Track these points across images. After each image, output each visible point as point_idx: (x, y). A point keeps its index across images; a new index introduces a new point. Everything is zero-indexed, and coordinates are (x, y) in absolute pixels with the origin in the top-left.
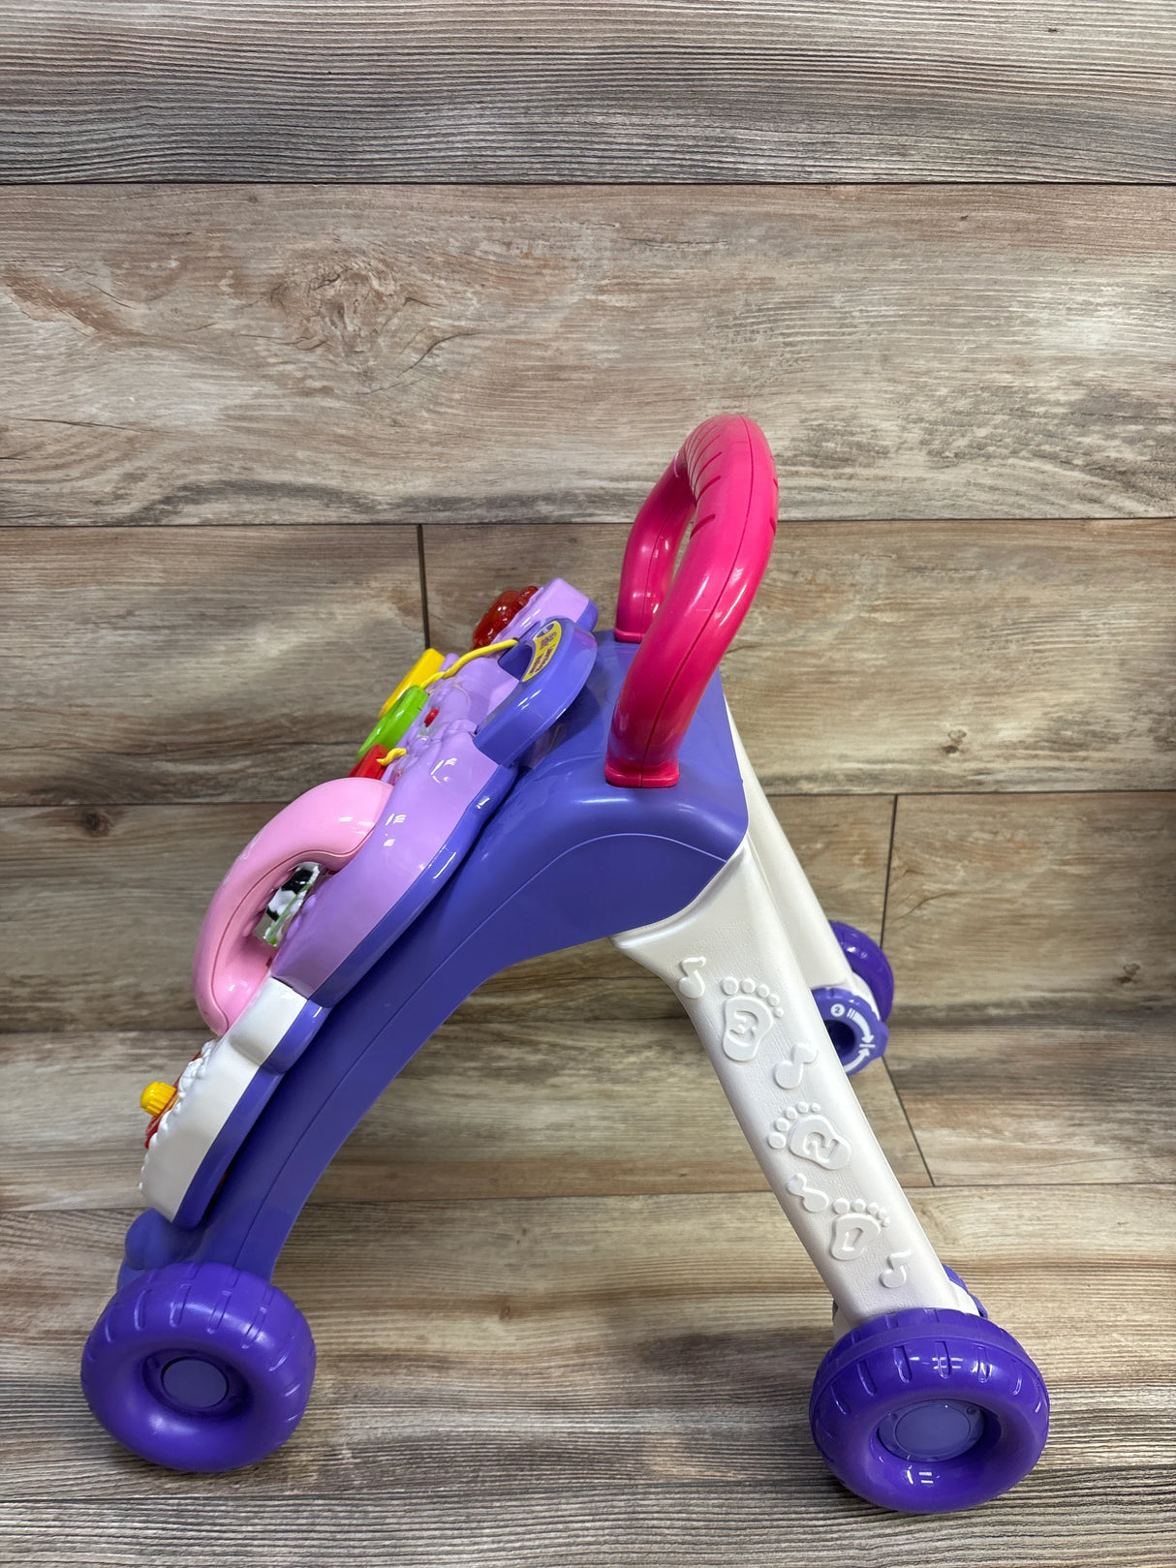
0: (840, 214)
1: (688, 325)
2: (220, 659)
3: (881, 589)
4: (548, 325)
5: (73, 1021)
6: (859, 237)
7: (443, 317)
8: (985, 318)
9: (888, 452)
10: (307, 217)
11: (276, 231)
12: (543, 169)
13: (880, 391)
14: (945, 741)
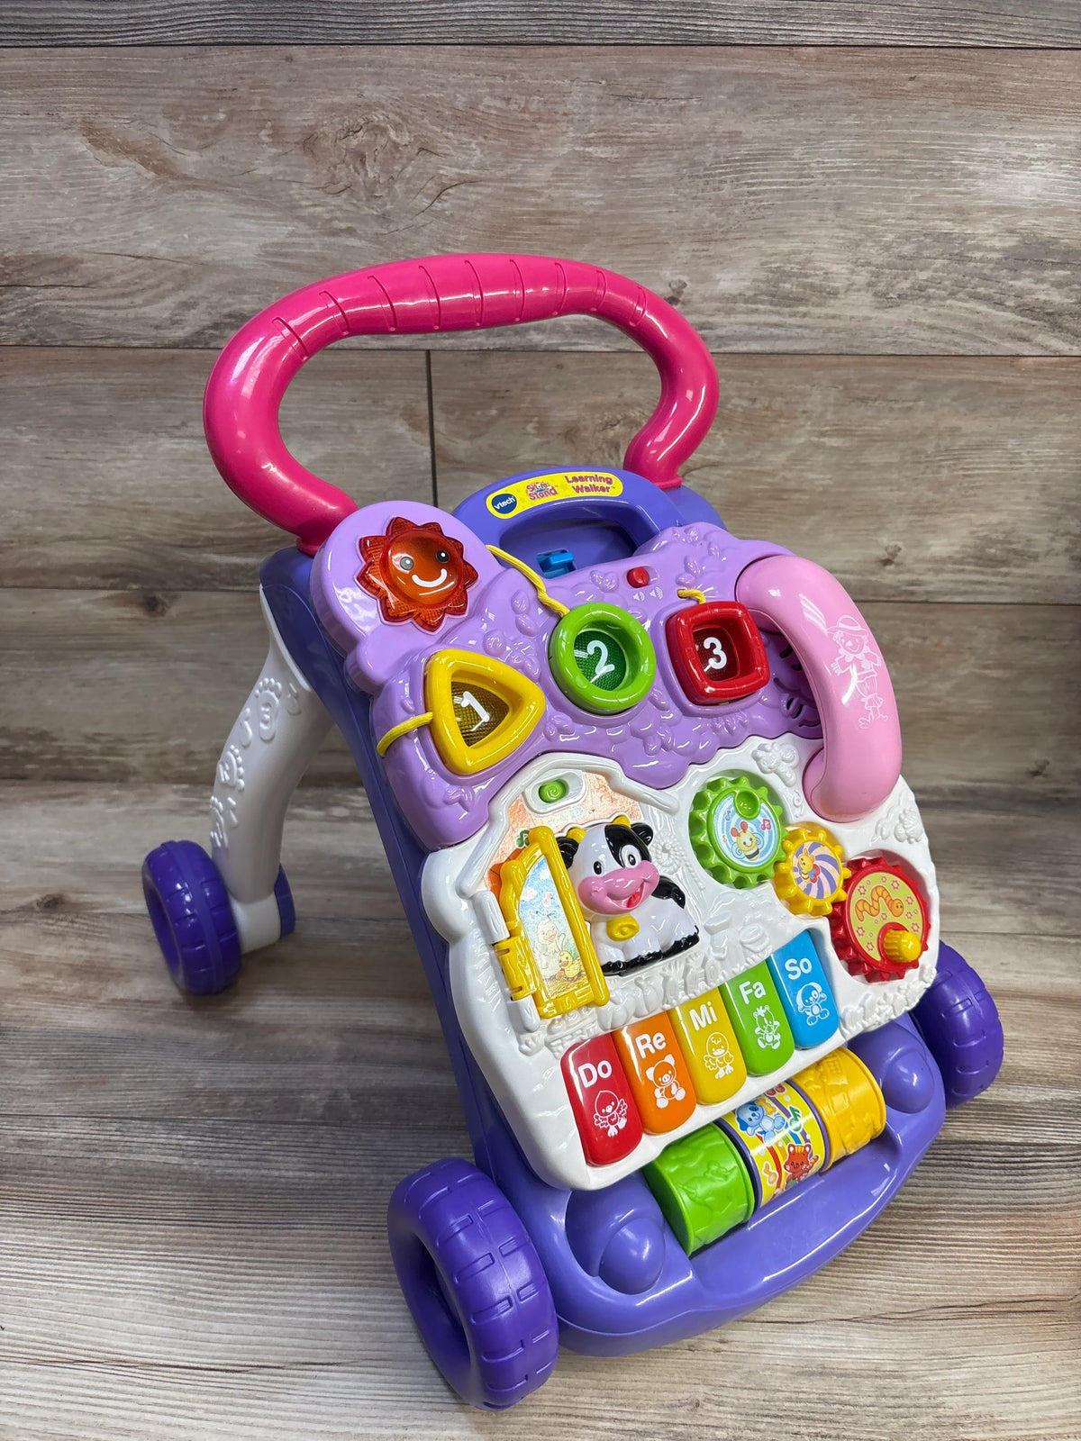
0: (801, 73)
1: (663, 175)
3: (829, 416)
4: (542, 174)
5: (135, 773)
6: (818, 94)
7: (450, 166)
8: (930, 169)
9: (838, 293)
10: (334, 75)
11: (308, 87)
12: (539, 31)
13: (832, 237)
14: (882, 554)
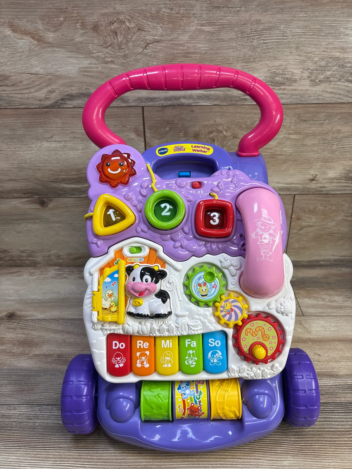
1: (231, 37)
2: (80, 151)
3: (292, 127)
4: (185, 38)
5: (39, 263)
6: (290, 5)
7: (150, 36)
8: (332, 33)
9: (297, 81)
10: (105, 1)
11: (95, 6)
13: (295, 59)
14: (311, 177)
